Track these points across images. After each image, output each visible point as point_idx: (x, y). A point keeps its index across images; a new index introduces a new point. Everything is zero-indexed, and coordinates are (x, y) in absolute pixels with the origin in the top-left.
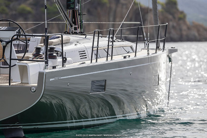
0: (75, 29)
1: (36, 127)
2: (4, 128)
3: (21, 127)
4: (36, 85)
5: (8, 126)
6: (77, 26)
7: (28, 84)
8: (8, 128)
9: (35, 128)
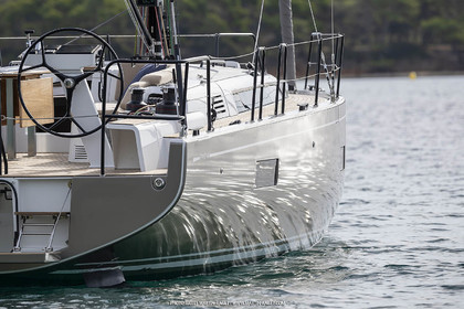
0: (158, 49)
1: (147, 267)
2: (85, 271)
3: (119, 267)
4: (165, 171)
5: (96, 267)
6: (160, 43)
7: (139, 170)
8: (92, 270)
9: (144, 270)
